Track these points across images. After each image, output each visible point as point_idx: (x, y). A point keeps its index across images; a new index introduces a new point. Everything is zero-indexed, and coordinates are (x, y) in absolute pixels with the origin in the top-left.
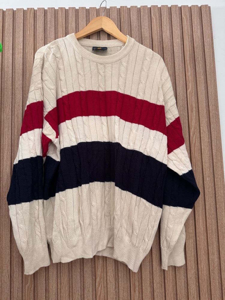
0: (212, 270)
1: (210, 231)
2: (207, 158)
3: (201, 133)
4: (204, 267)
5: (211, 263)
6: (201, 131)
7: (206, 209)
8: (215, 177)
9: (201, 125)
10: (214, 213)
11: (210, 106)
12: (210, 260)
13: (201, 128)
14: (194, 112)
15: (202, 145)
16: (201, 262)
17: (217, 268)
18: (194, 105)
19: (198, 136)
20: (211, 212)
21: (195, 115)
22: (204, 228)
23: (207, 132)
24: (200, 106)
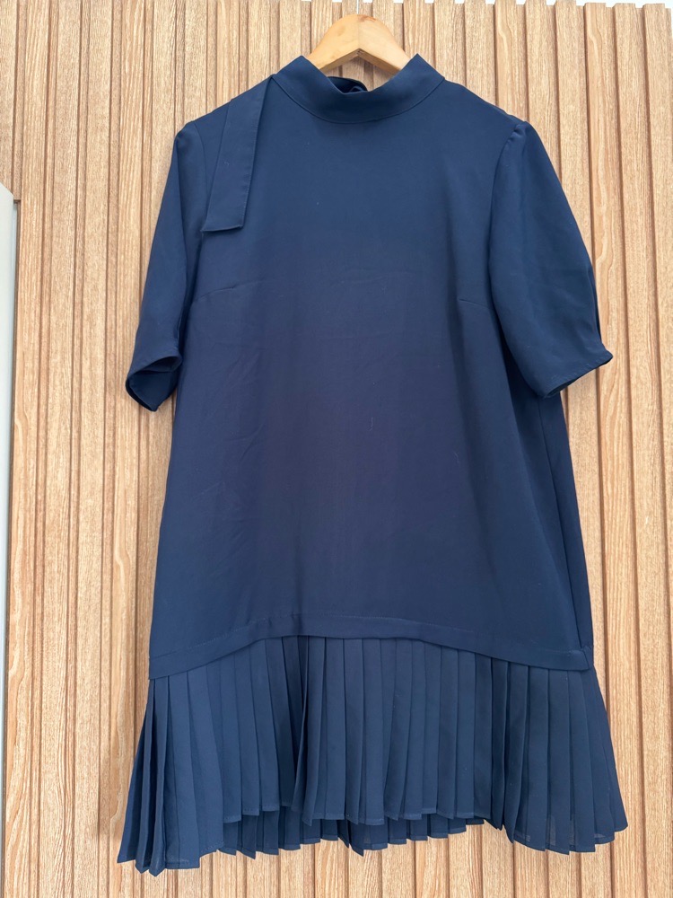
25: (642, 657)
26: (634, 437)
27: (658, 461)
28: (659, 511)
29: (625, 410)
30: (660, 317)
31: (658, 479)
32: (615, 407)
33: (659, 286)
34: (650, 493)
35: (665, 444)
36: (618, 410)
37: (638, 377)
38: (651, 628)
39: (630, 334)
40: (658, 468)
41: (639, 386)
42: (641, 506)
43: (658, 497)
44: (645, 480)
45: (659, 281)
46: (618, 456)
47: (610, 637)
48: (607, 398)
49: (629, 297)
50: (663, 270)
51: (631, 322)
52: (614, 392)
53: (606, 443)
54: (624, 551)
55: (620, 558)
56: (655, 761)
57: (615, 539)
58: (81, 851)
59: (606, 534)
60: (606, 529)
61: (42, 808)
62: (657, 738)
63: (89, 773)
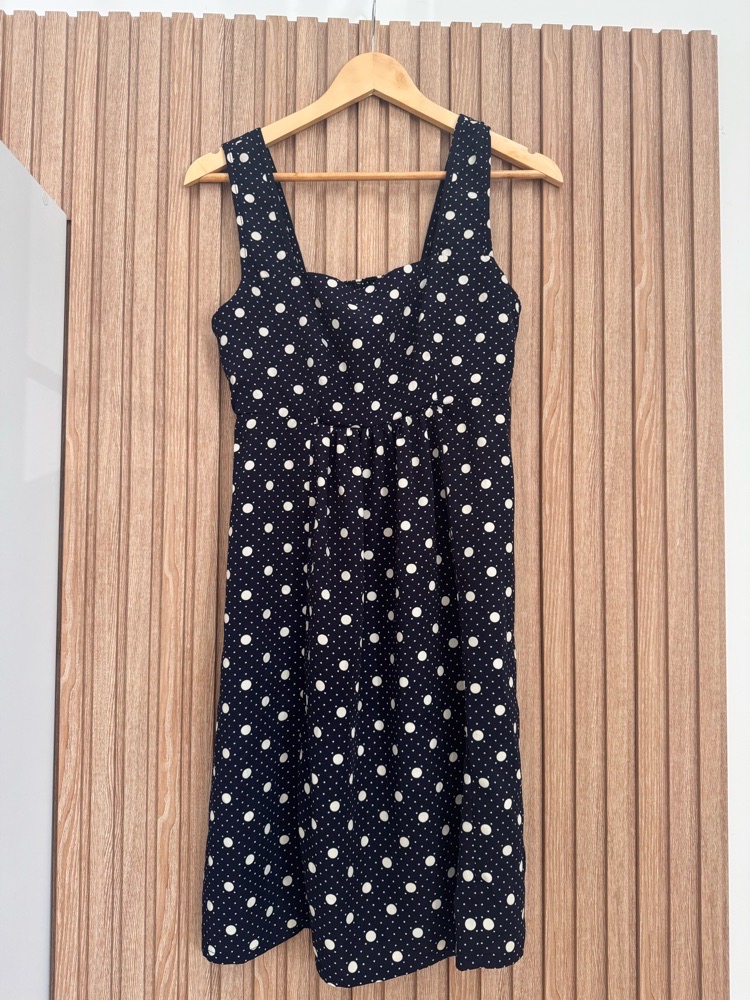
0: (674, 794)
1: (677, 688)
2: (679, 482)
3: (668, 412)
4: (652, 784)
5: (674, 773)
6: (669, 406)
7: (669, 626)
8: (699, 539)
9: (668, 388)
10: (691, 637)
11: (697, 335)
12: (671, 764)
13: (669, 396)
14: (651, 351)
15: (668, 445)
16: (645, 770)
17: (689, 788)
18: (652, 330)
19: (659, 420)
20: (682, 634)
21: (652, 357)
22: (659, 678)
23: (684, 410)
24: (668, 334)
25: (671, 673)
26: (668, 461)
27: (691, 485)
28: (691, 533)
29: (660, 434)
30: (697, 344)
31: (691, 502)
32: (650, 432)
33: (697, 314)
34: (682, 516)
35: (698, 468)
36: (653, 435)
37: (674, 403)
38: (680, 645)
39: (667, 361)
40: (691, 492)
41: (674, 411)
42: (673, 528)
43: (690, 521)
44: (678, 504)
45: (696, 309)
46: (651, 479)
47: (640, 654)
48: (642, 423)
49: (667, 324)
50: (701, 298)
51: (668, 349)
52: (649, 417)
53: (640, 467)
54: (656, 571)
55: (651, 578)
56: (680, 772)
57: (646, 559)
58: (130, 849)
59: (638, 554)
60: (638, 550)
61: (92, 808)
62: (683, 750)
63: (138, 776)
